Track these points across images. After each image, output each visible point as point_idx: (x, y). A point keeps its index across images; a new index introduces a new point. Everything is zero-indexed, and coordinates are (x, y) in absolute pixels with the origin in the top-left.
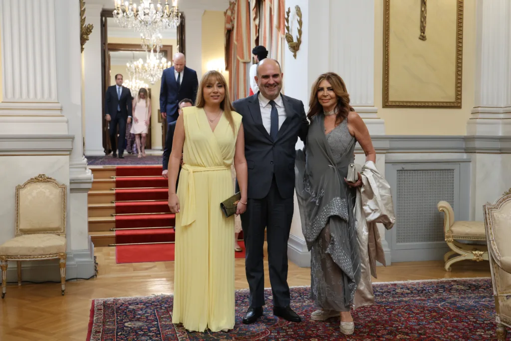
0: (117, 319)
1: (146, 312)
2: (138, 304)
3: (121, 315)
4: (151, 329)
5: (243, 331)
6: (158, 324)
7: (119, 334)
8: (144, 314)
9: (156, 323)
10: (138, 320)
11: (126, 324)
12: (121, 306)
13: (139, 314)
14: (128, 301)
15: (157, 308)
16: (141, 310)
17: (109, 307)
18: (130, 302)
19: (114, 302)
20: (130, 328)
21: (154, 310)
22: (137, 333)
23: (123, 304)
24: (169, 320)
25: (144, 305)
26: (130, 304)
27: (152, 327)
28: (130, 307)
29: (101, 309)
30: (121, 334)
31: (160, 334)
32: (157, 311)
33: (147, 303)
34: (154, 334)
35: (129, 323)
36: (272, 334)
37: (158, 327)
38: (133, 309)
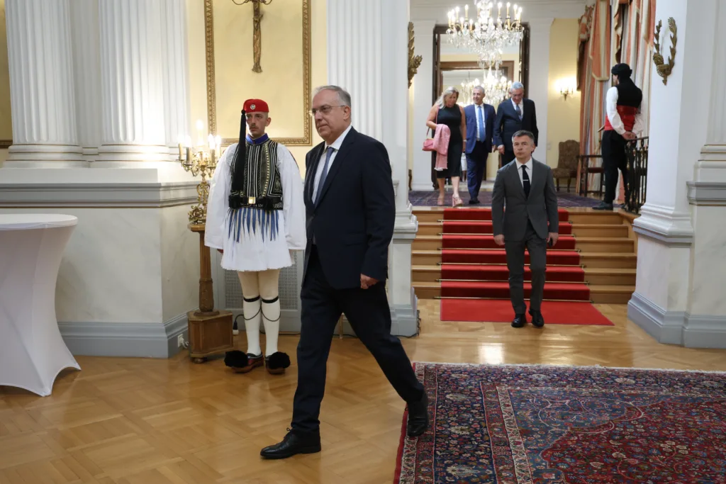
0: (439, 388)
1: (470, 383)
2: (461, 373)
3: (443, 385)
4: (475, 405)
5: (581, 420)
6: (482, 400)
7: (440, 407)
8: (468, 386)
9: (480, 398)
10: (461, 392)
11: (448, 396)
12: (444, 373)
13: (462, 386)
14: (450, 368)
15: (482, 380)
16: (465, 380)
17: (430, 374)
18: (453, 369)
19: (436, 367)
20: (452, 401)
21: (479, 382)
22: (458, 408)
23: (446, 371)
24: (495, 397)
25: (468, 374)
26: (453, 372)
27: (475, 403)
28: (453, 375)
29: (422, 375)
30: (442, 408)
31: (484, 412)
32: (482, 383)
33: (471, 372)
34: (477, 411)
35: (451, 395)
36: (617, 429)
37: (482, 404)
38: (456, 379)
